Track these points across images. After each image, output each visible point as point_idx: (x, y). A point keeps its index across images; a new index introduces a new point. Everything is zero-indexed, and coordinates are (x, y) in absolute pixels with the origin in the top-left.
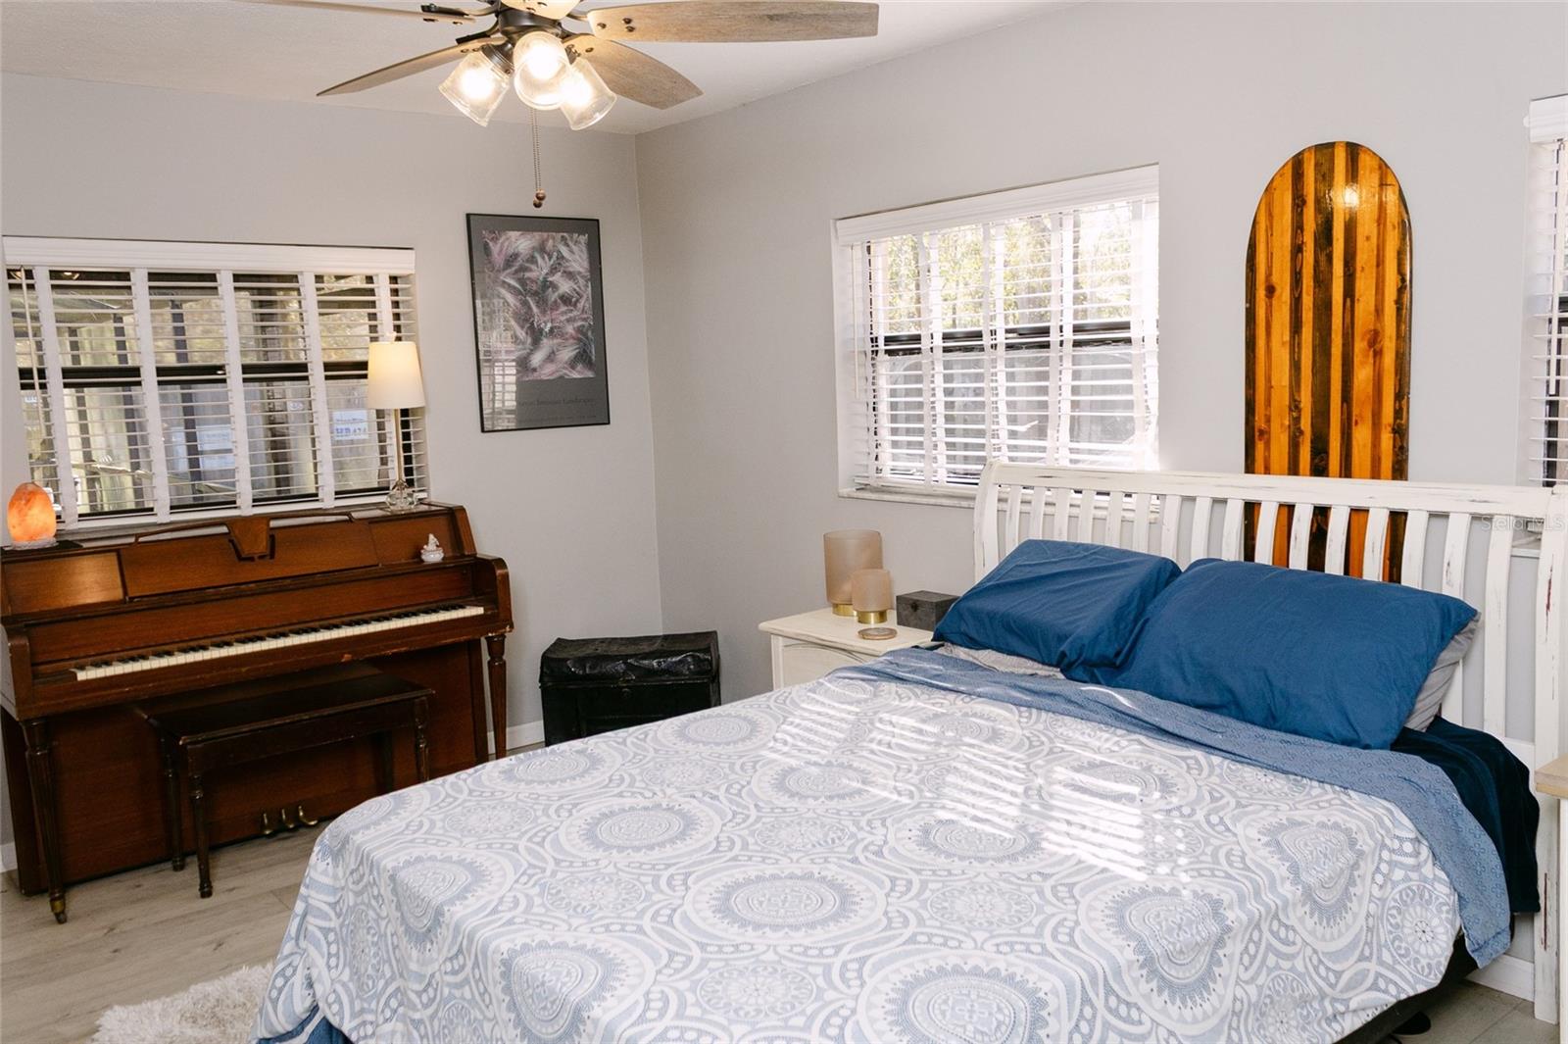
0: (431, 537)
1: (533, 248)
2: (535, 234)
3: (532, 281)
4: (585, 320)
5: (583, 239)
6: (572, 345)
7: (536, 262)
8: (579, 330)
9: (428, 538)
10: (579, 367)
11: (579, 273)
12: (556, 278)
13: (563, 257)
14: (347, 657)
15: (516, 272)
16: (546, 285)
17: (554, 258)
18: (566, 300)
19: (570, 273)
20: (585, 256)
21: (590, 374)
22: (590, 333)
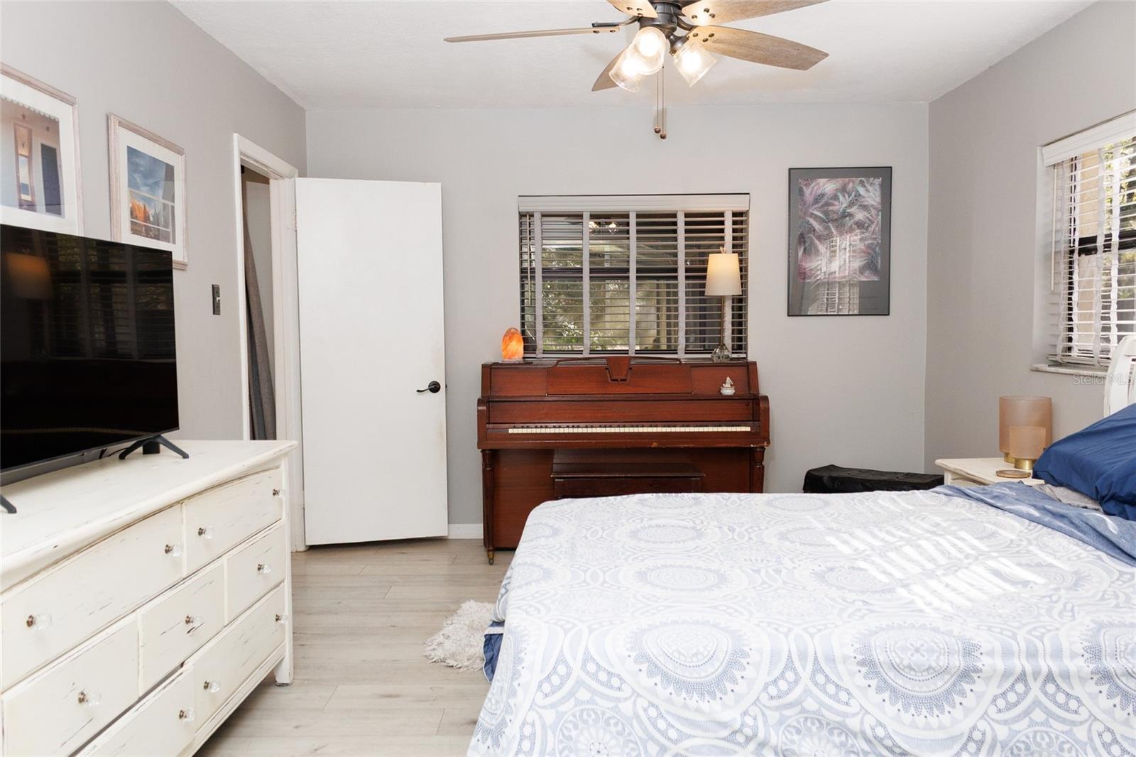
0: (728, 378)
1: (836, 190)
2: (839, 179)
3: (834, 212)
4: (875, 239)
5: (878, 181)
6: (861, 257)
7: (839, 199)
8: (869, 246)
9: (726, 379)
10: (867, 273)
11: (872, 206)
12: (853, 210)
13: (860, 195)
14: (655, 445)
15: (822, 206)
16: (845, 215)
17: (853, 195)
18: (860, 225)
19: (865, 206)
20: (878, 193)
21: (876, 279)
22: (877, 249)
